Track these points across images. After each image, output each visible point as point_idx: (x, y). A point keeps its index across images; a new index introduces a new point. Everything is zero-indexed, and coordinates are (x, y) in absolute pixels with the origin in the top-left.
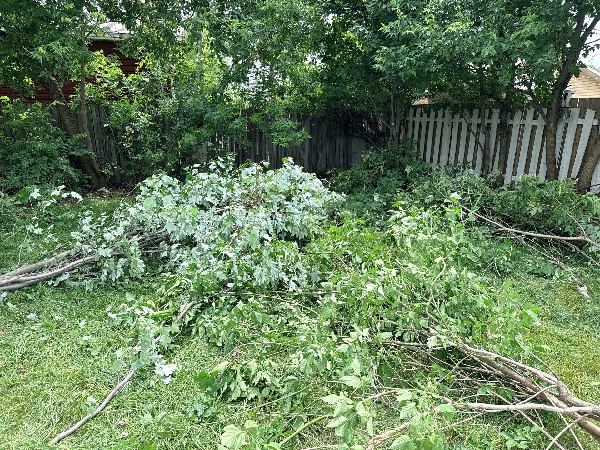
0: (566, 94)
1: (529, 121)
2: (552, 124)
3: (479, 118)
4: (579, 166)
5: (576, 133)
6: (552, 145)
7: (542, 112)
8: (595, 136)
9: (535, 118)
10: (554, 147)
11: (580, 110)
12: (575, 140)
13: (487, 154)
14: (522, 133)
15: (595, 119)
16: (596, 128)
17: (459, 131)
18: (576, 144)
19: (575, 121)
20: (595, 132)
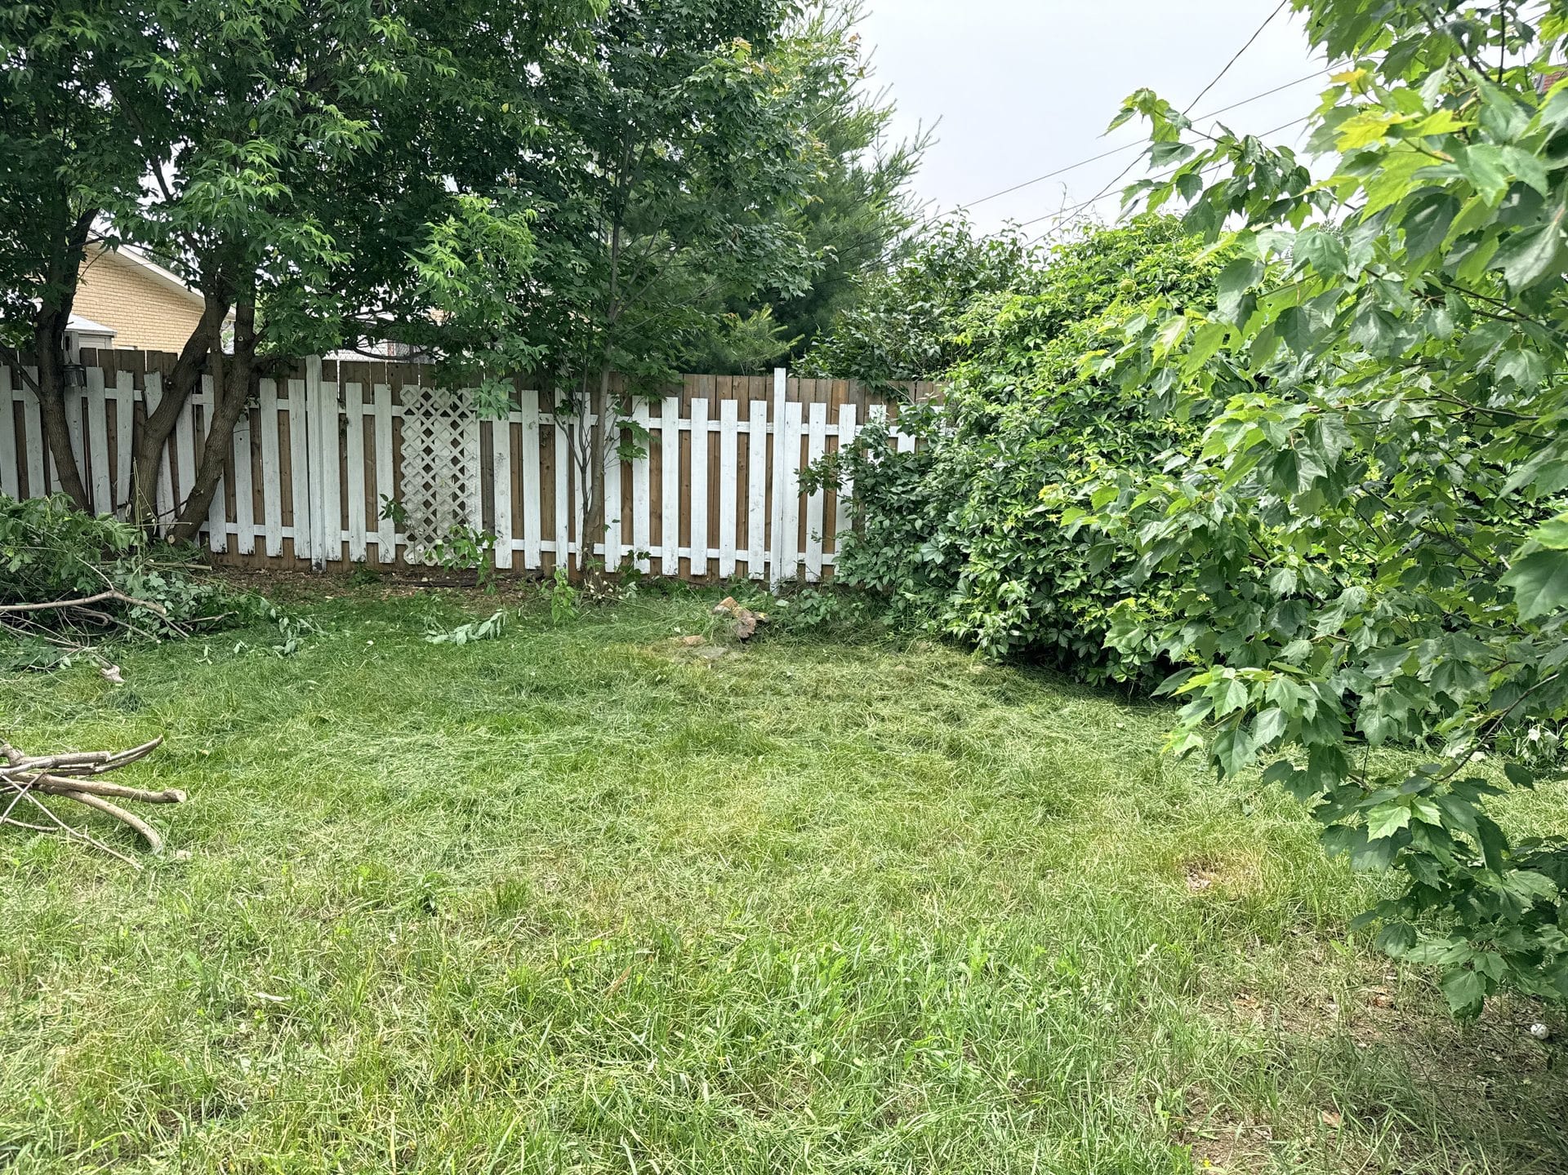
0: (68, 339)
1: (5, 393)
2: (51, 399)
4: (128, 481)
5: (107, 416)
6: (62, 442)
7: (24, 374)
8: (143, 422)
9: (15, 386)
10: (69, 446)
11: (105, 372)
12: (108, 430)
15: (135, 389)
16: (141, 406)
18: (112, 439)
19: (98, 395)
20: (141, 415)
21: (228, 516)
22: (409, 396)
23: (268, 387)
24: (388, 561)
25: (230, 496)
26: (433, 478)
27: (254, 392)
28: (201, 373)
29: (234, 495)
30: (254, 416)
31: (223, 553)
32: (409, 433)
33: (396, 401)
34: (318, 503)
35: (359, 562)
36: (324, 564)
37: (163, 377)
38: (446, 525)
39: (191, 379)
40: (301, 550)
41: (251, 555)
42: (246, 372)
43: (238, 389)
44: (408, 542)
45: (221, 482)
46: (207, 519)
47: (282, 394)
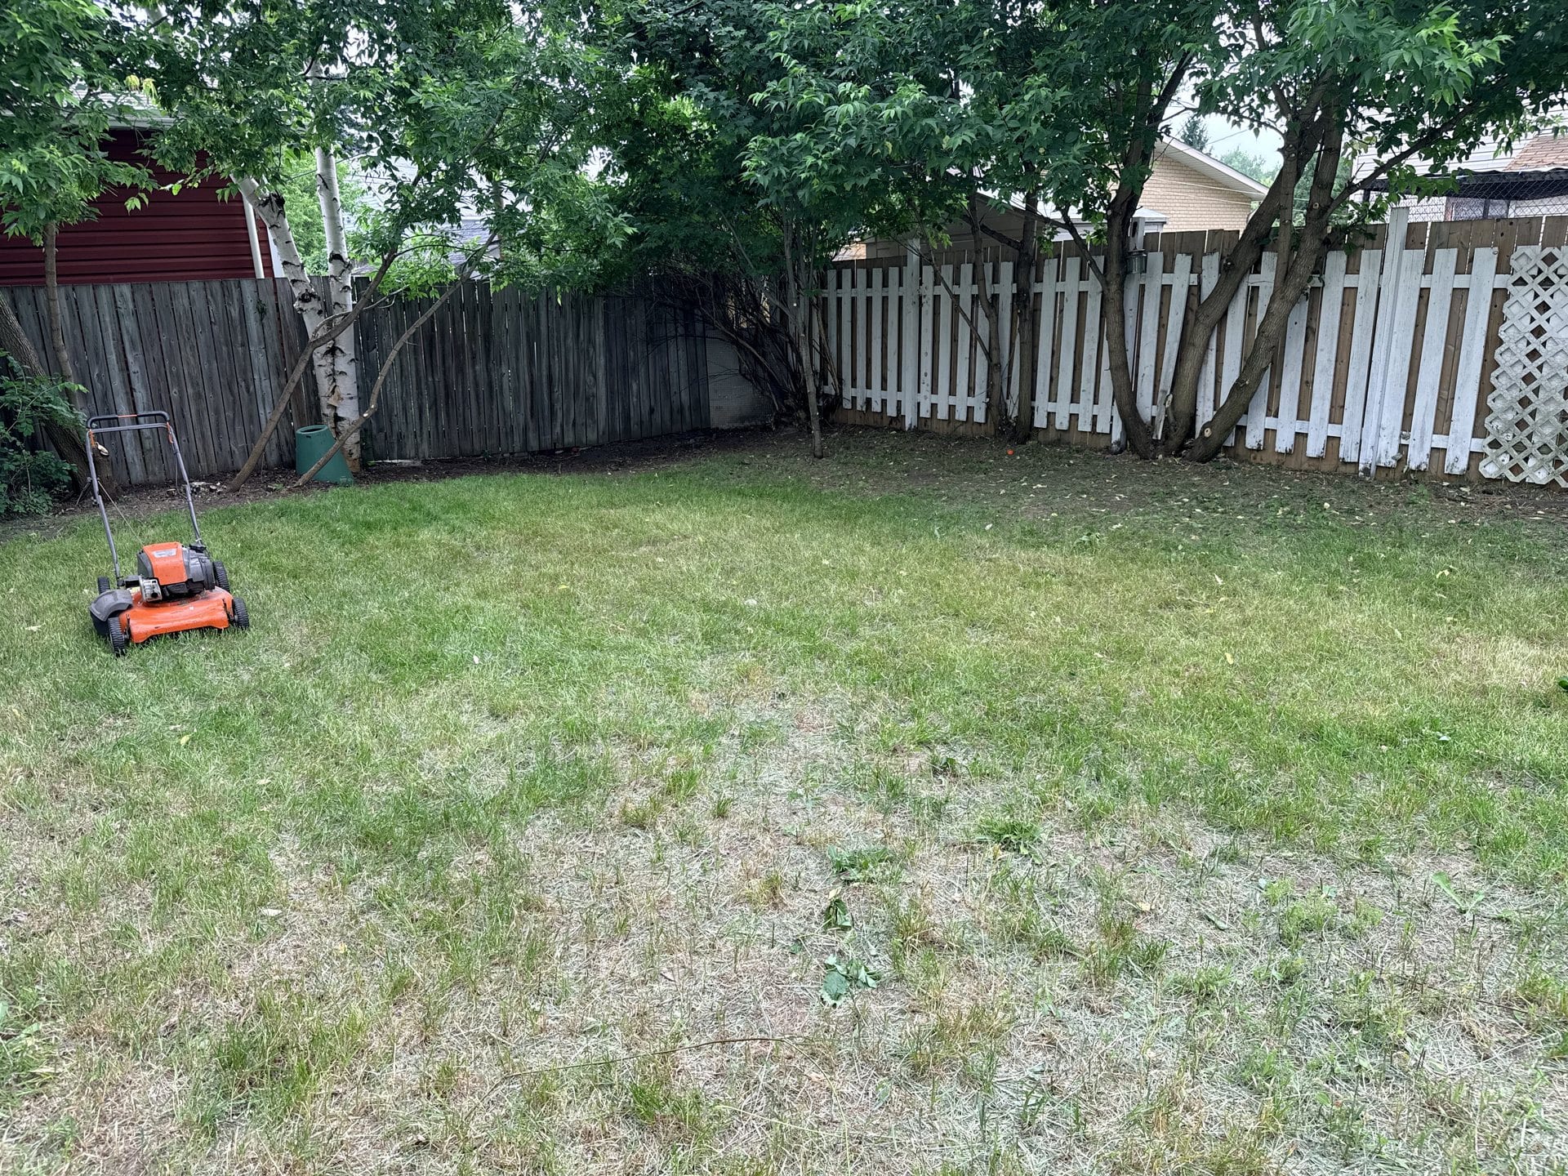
0: (1136, 225)
1: (1072, 286)
2: (1114, 287)
3: (974, 283)
4: (1172, 370)
5: (1161, 303)
6: (1118, 330)
7: (1093, 264)
8: (1195, 307)
9: (1083, 277)
10: (1123, 335)
11: (1165, 257)
12: (1161, 317)
13: (995, 361)
14: (1061, 311)
15: (1192, 272)
16: (1195, 291)
17: (934, 314)
18: (1162, 326)
19: (1156, 279)
20: (1194, 300)
21: (1269, 409)
22: (1523, 261)
23: (1336, 261)
24: (1456, 471)
25: (1275, 387)
26: (1540, 368)
27: (1319, 269)
28: (1262, 249)
29: (1279, 386)
30: (1314, 297)
31: (1258, 450)
32: (1515, 309)
33: (1503, 267)
34: (1377, 397)
35: (1418, 470)
36: (1373, 470)
37: (1222, 258)
38: (1547, 430)
39: (1252, 256)
40: (1347, 452)
41: (1288, 453)
42: (1317, 243)
43: (1304, 266)
44: (1488, 450)
45: (1269, 370)
46: (1246, 413)
47: (1352, 268)
